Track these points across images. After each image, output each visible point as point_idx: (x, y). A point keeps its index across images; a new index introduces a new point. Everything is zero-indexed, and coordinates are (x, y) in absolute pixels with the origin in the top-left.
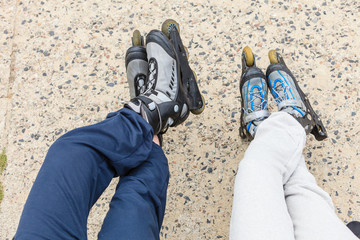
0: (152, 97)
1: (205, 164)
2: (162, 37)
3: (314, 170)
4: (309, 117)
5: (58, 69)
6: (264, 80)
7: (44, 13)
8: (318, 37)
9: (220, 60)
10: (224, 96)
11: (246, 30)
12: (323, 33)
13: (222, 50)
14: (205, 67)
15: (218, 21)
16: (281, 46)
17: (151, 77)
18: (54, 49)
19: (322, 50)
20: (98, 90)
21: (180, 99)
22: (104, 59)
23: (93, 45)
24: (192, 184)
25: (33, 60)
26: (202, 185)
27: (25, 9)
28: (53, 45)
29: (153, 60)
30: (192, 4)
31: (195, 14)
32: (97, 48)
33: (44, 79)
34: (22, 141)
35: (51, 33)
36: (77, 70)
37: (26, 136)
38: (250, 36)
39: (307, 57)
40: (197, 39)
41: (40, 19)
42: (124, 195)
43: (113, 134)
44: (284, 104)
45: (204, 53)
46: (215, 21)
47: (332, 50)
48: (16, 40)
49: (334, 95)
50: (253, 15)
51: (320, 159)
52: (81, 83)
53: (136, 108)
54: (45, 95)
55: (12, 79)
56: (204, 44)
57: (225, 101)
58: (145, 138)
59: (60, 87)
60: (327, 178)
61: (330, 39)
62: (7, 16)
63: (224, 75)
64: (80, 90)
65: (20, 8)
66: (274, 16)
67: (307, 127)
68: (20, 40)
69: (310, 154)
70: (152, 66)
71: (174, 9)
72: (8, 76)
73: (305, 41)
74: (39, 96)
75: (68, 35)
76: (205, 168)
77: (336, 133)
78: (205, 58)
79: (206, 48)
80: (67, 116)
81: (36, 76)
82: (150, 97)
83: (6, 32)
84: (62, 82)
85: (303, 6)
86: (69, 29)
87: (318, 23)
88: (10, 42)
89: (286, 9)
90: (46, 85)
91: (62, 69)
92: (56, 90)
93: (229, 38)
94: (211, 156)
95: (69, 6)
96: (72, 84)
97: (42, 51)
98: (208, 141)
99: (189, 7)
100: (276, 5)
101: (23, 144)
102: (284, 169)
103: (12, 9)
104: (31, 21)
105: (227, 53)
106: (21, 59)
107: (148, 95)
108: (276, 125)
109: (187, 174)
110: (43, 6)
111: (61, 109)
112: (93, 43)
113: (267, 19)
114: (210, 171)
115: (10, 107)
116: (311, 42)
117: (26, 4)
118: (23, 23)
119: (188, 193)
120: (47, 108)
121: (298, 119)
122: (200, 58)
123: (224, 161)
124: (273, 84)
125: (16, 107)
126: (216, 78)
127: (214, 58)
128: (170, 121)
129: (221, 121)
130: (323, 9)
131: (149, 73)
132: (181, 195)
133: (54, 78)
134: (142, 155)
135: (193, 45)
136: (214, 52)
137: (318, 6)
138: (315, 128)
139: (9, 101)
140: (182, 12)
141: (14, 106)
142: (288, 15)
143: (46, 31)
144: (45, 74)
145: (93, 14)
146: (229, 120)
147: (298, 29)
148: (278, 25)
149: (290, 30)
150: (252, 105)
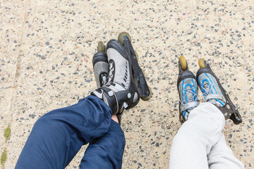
0: (111, 87)
1: (154, 140)
2: (118, 44)
3: (234, 147)
4: (228, 107)
5: (50, 68)
6: (194, 80)
7: (43, 29)
8: (239, 52)
9: (167, 66)
10: (169, 92)
11: (187, 45)
12: (243, 49)
13: (169, 59)
14: (156, 71)
15: (167, 38)
16: (212, 57)
17: (111, 73)
18: (49, 54)
19: (242, 61)
20: (79, 85)
21: (132, 89)
22: (84, 63)
23: (76, 53)
24: (144, 154)
25: (33, 62)
26: (151, 155)
27: (30, 26)
28: (48, 52)
29: (112, 61)
30: (149, 26)
31: (151, 33)
32: (79, 55)
33: (41, 75)
34: (22, 119)
35: (47, 44)
36: (64, 70)
37: (25, 116)
38: (190, 50)
39: (230, 66)
40: (151, 51)
41: (40, 33)
42: (90, 158)
43: (82, 113)
44: (209, 97)
45: (156, 61)
46: (165, 38)
47: (248, 62)
48: (22, 48)
49: (249, 94)
50: (192, 35)
51: (238, 139)
52: (67, 79)
53: (99, 95)
54: (41, 86)
55: (18, 74)
56: (156, 54)
57: (170, 95)
58: (106, 116)
59: (52, 82)
60: (243, 153)
61: (248, 53)
62: (17, 31)
63: (170, 77)
64: (66, 84)
65: (27, 25)
66: (208, 36)
67: (226, 114)
68: (25, 48)
69: (231, 136)
70: (111, 65)
71: (136, 29)
72: (15, 72)
73: (230, 55)
74: (36, 87)
75: (59, 45)
76: (153, 143)
77: (250, 121)
78: (157, 64)
79: (158, 57)
80: (55, 102)
81: (35, 73)
82: (110, 87)
83: (15, 42)
84: (53, 78)
85: (229, 30)
86: (60, 41)
87: (239, 42)
88: (18, 49)
89: (216, 31)
90: (42, 80)
91: (53, 68)
92: (48, 83)
93: (174, 50)
94: (158, 135)
95: (61, 25)
96: (60, 80)
97: (40, 56)
98: (156, 124)
99: (147, 28)
100: (209, 28)
101: (23, 121)
102: (207, 143)
103: (20, 25)
104: (33, 34)
105: (172, 61)
106: (25, 61)
107: (109, 86)
108: (202, 112)
109: (140, 147)
110: (43, 25)
111: (52, 97)
112: (76, 51)
113: (202, 38)
114: (158, 145)
115: (15, 95)
116: (234, 55)
117: (31, 23)
118: (27, 36)
119: (141, 160)
120: (41, 96)
121: (220, 108)
122: (153, 64)
123: (167, 139)
124: (201, 83)
125: (20, 95)
126: (164, 79)
127: (163, 64)
128: (125, 105)
129: (166, 109)
130: (243, 32)
131: (109, 70)
132: (135, 162)
133: (47, 75)
134: (104, 128)
135: (149, 55)
136: (164, 60)
137: (239, 30)
138: (233, 115)
139: (15, 90)
140: (141, 31)
141: (18, 94)
142: (218, 36)
143: (43, 42)
144: (41, 72)
145: (78, 31)
146: (173, 109)
147: (225, 46)
148: (210, 43)
149: (219, 46)
150: (186, 98)
